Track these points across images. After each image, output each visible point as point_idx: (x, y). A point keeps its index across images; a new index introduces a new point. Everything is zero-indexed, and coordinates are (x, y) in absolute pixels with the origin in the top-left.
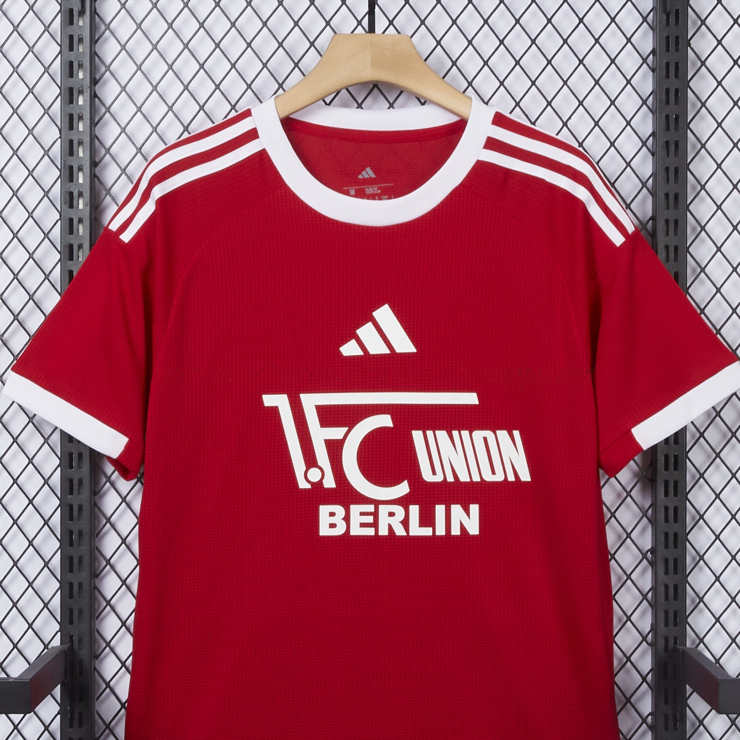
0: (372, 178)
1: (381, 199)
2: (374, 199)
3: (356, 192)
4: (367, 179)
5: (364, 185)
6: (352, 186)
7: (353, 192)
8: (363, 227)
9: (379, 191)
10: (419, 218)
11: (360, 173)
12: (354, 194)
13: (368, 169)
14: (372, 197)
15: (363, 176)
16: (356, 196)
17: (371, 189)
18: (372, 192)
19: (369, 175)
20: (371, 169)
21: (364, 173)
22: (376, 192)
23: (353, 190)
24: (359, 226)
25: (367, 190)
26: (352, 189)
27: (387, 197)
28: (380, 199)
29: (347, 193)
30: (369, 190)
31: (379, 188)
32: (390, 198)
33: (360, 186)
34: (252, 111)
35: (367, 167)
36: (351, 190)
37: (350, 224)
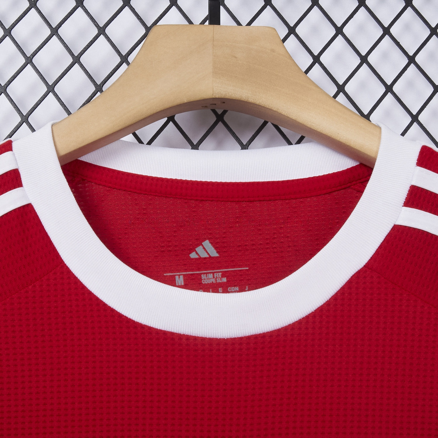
0: (213, 258)
1: (229, 292)
2: (216, 291)
3: (185, 280)
4: (205, 258)
5: (199, 269)
6: (179, 271)
7: (180, 280)
8: (195, 339)
9: (225, 280)
10: (294, 324)
11: (193, 250)
12: (183, 284)
13: (207, 244)
14: (214, 288)
15: (197, 253)
16: (186, 286)
17: (211, 276)
18: (213, 281)
19: (208, 254)
20: (211, 243)
21: (199, 249)
22: (219, 281)
23: (182, 277)
24: (188, 338)
25: (203, 277)
26: (179, 275)
27: (237, 289)
28: (225, 291)
29: (171, 282)
30: (208, 278)
31: (224, 275)
32: (242, 290)
33: (192, 270)
34: (14, 145)
35: (204, 240)
36: (177, 277)
37: (172, 334)
